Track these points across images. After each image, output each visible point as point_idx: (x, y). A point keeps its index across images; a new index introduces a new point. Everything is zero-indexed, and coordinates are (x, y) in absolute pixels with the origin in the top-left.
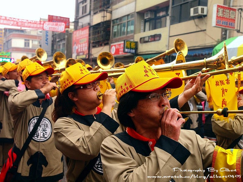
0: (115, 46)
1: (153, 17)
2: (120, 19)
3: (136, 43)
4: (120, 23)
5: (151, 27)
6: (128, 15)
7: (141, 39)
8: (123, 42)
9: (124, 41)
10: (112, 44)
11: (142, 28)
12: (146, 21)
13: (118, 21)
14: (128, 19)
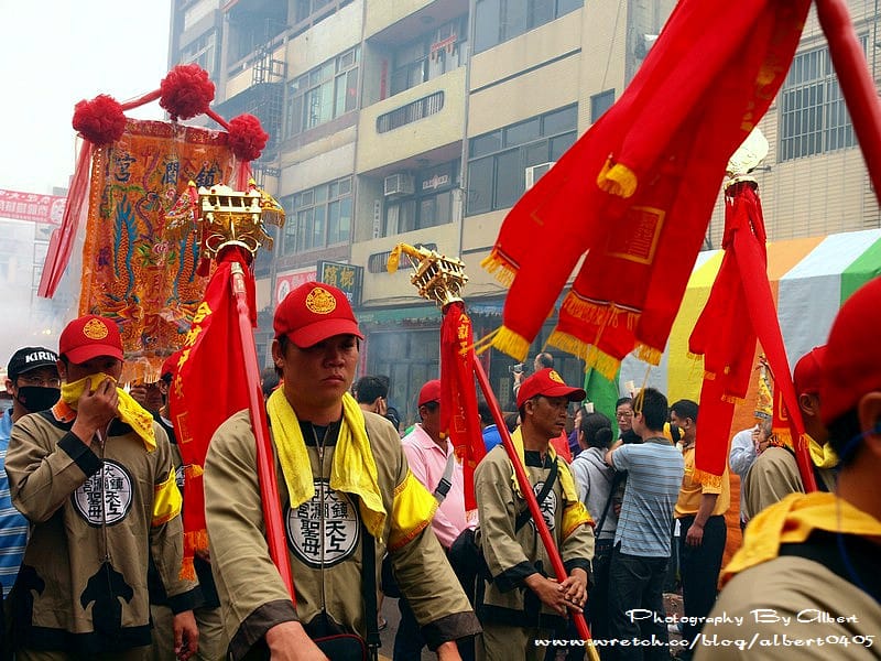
0: (289, 279)
1: (411, 190)
2: (308, 194)
3: (358, 270)
4: (306, 207)
5: (404, 222)
6: (331, 184)
7: (372, 257)
8: (315, 268)
9: (319, 264)
10: (279, 275)
11: (377, 224)
12: (387, 204)
13: (300, 201)
14: (330, 196)
